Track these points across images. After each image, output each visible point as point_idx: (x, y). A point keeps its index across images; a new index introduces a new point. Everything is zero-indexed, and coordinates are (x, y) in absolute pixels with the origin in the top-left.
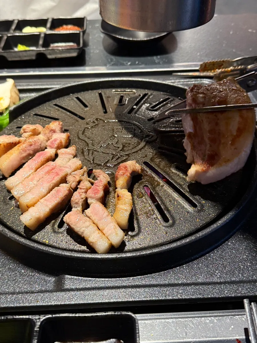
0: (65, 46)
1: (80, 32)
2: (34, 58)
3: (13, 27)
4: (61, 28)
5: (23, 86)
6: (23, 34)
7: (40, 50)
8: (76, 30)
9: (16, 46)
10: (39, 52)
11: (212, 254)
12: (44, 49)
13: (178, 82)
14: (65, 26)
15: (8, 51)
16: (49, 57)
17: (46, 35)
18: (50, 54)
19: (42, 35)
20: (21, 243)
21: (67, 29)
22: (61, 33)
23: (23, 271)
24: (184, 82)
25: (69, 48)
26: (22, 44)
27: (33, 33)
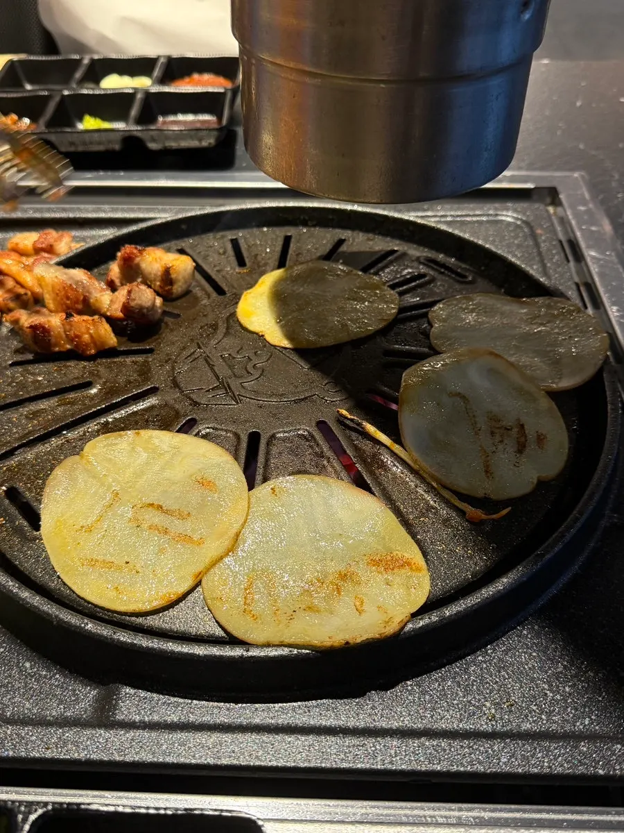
0: (192, 122)
1: (226, 89)
2: (117, 147)
3: (78, 75)
4: (187, 80)
5: (87, 211)
6: (102, 92)
7: (131, 130)
8: (220, 85)
9: (81, 119)
10: (127, 134)
11: (480, 658)
12: (139, 128)
13: (442, 216)
14: (196, 76)
15: (59, 130)
16: (153, 146)
17: (148, 96)
18: (153, 140)
19: (139, 96)
20: (21, 602)
21: (198, 83)
22: (183, 91)
23: (28, 665)
24: (458, 216)
25: (198, 126)
26: (94, 114)
27: (120, 89)
